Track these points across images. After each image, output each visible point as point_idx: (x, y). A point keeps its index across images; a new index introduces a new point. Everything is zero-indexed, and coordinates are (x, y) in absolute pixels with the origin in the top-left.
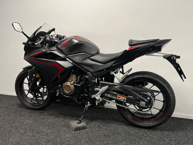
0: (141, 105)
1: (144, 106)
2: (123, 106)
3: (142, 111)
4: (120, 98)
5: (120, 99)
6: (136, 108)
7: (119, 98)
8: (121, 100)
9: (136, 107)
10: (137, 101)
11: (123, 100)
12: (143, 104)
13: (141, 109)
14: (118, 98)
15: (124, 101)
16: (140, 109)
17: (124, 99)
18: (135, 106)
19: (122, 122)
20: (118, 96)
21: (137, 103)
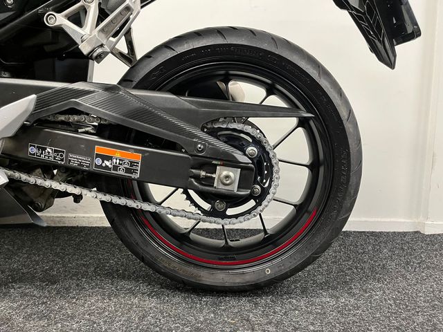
0: (221, 187)
1: (234, 188)
2: (131, 204)
3: (223, 216)
4: (109, 158)
5: (107, 163)
6: (196, 205)
7: (104, 158)
8: (115, 168)
9: (193, 202)
10: (200, 167)
11: (127, 170)
12: (227, 178)
13: (219, 205)
14: (98, 161)
15: (134, 171)
16: (213, 207)
17: (132, 163)
18: (189, 198)
19: (137, 279)
20: (98, 150)
21: (197, 178)
